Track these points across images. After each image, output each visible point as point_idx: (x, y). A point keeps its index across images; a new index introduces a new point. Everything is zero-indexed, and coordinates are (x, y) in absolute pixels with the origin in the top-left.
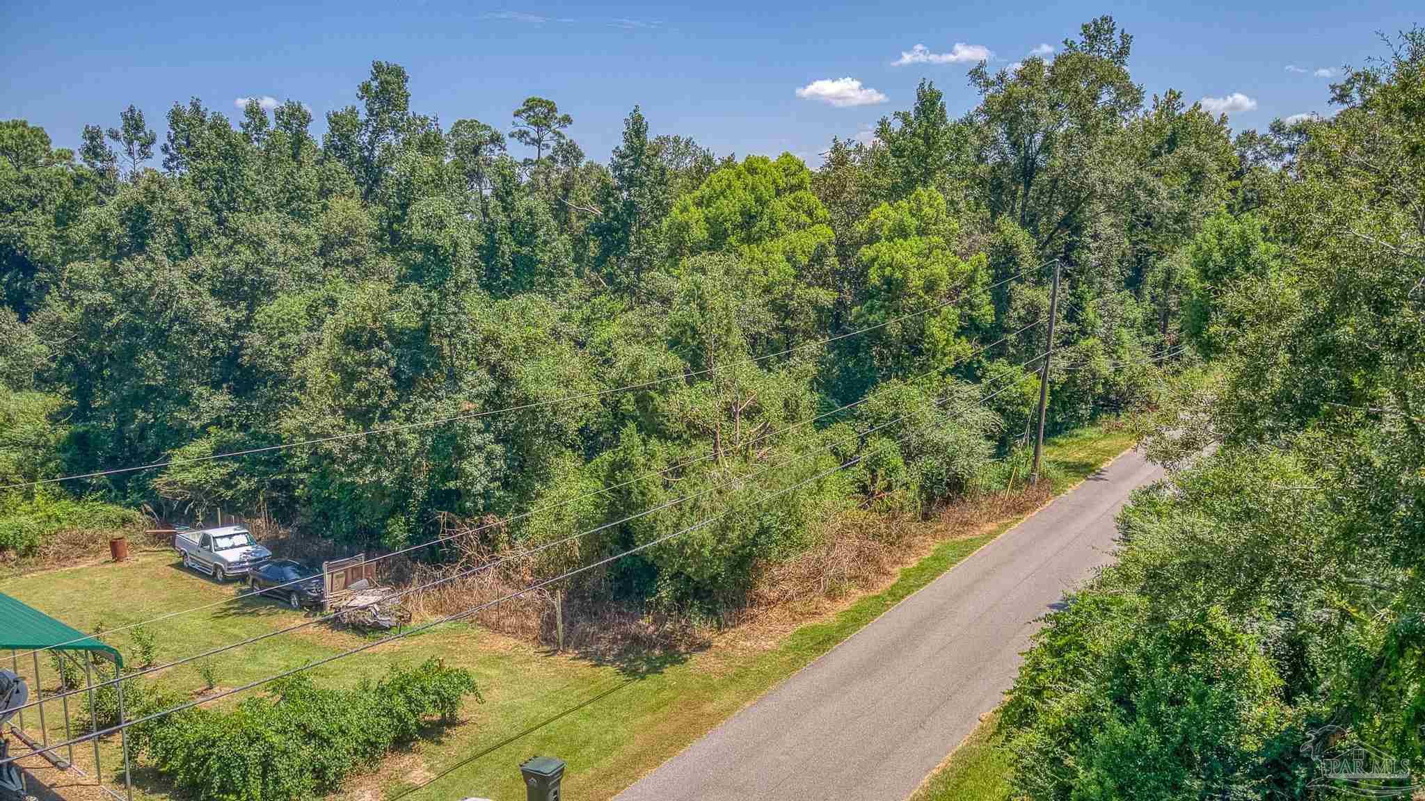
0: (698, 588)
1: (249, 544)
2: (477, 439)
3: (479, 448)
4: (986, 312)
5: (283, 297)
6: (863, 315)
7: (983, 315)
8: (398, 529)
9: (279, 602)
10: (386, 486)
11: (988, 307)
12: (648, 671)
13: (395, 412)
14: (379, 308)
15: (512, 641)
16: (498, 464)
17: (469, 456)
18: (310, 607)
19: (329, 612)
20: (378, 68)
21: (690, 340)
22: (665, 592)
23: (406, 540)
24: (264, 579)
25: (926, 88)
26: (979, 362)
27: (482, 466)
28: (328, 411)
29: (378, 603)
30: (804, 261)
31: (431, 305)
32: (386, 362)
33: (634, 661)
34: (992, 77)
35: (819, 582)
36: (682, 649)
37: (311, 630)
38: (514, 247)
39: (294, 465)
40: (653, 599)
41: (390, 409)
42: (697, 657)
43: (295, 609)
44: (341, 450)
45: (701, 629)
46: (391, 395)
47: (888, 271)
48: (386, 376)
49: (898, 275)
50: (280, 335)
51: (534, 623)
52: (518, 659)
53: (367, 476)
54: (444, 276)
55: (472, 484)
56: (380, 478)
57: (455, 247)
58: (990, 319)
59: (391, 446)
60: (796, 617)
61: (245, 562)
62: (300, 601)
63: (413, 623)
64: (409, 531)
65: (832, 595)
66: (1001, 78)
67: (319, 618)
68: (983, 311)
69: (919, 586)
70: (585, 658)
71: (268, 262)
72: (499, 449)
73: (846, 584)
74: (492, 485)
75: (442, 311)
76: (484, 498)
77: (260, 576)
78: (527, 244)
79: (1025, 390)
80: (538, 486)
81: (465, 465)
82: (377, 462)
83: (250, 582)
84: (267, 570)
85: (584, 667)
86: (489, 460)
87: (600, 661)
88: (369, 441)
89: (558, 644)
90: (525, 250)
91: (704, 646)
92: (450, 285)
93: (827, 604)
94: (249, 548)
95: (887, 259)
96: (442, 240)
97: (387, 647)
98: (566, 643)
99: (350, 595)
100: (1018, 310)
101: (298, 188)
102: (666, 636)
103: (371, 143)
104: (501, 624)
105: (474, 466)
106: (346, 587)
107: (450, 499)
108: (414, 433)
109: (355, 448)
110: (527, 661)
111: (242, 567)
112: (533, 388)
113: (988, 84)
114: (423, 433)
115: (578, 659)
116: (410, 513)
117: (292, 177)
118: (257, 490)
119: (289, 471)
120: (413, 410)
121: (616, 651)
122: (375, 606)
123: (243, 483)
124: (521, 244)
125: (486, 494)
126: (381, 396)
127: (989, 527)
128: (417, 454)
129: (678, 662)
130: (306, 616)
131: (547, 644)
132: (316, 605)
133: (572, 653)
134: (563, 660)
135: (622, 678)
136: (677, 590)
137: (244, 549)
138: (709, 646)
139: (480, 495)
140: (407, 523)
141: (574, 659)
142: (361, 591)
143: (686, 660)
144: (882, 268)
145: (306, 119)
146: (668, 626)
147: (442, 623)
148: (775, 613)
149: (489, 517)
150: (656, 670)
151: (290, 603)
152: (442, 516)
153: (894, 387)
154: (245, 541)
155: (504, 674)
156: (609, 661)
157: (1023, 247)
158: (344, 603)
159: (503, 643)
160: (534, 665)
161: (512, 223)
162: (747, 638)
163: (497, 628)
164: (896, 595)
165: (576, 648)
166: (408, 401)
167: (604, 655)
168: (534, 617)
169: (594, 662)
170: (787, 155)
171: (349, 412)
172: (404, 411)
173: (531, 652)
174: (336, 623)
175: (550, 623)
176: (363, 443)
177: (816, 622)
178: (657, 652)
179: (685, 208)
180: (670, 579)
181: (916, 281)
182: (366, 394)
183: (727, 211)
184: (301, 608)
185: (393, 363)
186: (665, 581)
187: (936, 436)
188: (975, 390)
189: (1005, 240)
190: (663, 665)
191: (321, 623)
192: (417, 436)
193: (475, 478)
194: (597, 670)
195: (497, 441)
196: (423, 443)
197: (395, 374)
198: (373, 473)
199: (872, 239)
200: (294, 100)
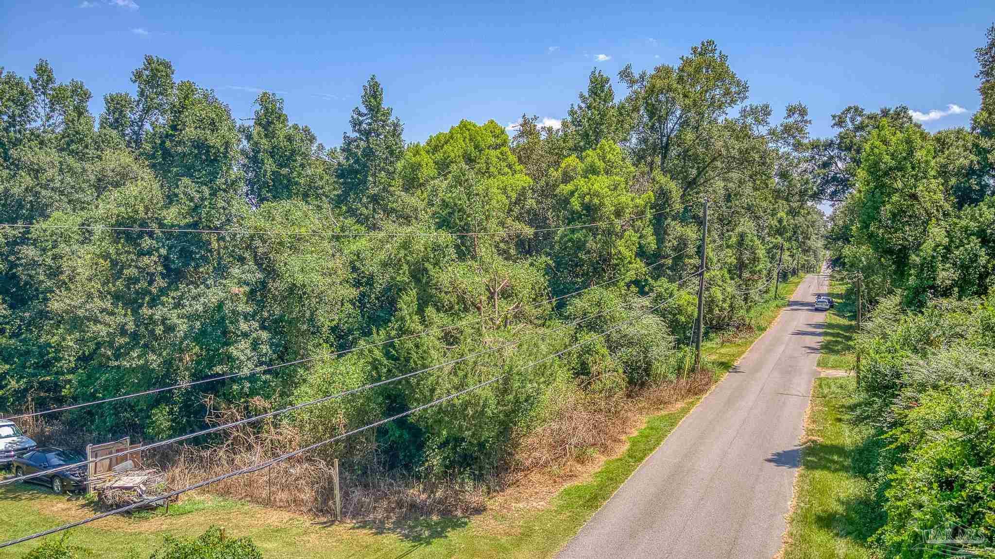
0: (466, 455)
1: (15, 435)
2: (244, 326)
3: (245, 335)
4: (651, 242)
5: (56, 214)
6: (566, 235)
7: (649, 244)
8: (161, 417)
9: (43, 488)
10: (154, 369)
11: (651, 238)
12: (431, 536)
13: (164, 299)
14: (151, 200)
15: (286, 515)
16: (265, 348)
17: (236, 342)
18: (72, 492)
19: (92, 494)
20: (149, 61)
21: (458, 221)
22: (436, 460)
23: (169, 429)
24: (28, 465)
25: (597, 74)
26: (646, 280)
27: (248, 352)
28: (97, 294)
29: (144, 484)
30: (514, 196)
31: (203, 199)
32: (157, 250)
33: (414, 527)
34: (637, 77)
35: (565, 449)
36: (459, 513)
37: (73, 512)
38: (274, 168)
39: (61, 367)
40: (422, 468)
41: (159, 296)
42: (475, 521)
43: (58, 494)
44: (109, 334)
45: (473, 494)
46: (161, 282)
47: (587, 199)
48: (155, 263)
49: (596, 201)
50: (54, 247)
51: (307, 495)
52: (294, 531)
53: (134, 359)
54: (214, 175)
55: (239, 368)
56: (147, 361)
57: (226, 148)
58: (654, 246)
59: (159, 330)
60: (556, 480)
61: (10, 451)
62: (63, 486)
63: (180, 503)
64: (173, 421)
65: (581, 460)
66: (642, 77)
67: (83, 502)
68: (648, 240)
69: (651, 450)
70: (364, 527)
71: (45, 187)
72: (265, 335)
73: (590, 451)
74: (258, 369)
75: (213, 206)
76: (250, 382)
77: (24, 464)
78: (286, 166)
79: (681, 303)
80: (301, 371)
81: (232, 350)
82: (146, 346)
83: (14, 471)
84: (30, 458)
85: (365, 536)
86: (255, 345)
87: (380, 530)
88: (137, 326)
89: (336, 516)
90: (285, 171)
91: (479, 510)
92: (220, 181)
93: (579, 467)
94: (15, 439)
95: (585, 190)
96: (214, 140)
97: (154, 524)
98: (344, 514)
99: (114, 476)
100: (670, 243)
101: (77, 133)
102: (440, 502)
103: (141, 120)
104: (272, 499)
105: (240, 350)
106: (110, 469)
107: (217, 386)
108: (182, 318)
109: (123, 332)
110: (305, 533)
111: (7, 457)
112: (300, 278)
113: (633, 82)
114: (190, 317)
115: (358, 528)
116: (175, 403)
117: (73, 124)
118: (26, 390)
119: (57, 373)
120: (181, 298)
121: (394, 519)
122: (141, 486)
123: (13, 383)
124: (281, 166)
125: (252, 378)
126: (151, 283)
127: (680, 405)
128: (186, 337)
129: (459, 526)
130: (68, 500)
131: (323, 515)
132: (80, 489)
133: (349, 523)
134: (344, 529)
135: (407, 545)
136: (445, 458)
137: (9, 440)
138: (485, 510)
139: (246, 378)
140: (171, 412)
141: (353, 528)
142: (126, 472)
143: (466, 524)
144: (582, 197)
145: (86, 96)
146: (439, 494)
147: (209, 501)
148: (535, 476)
149: (255, 399)
150: (438, 534)
151: (52, 488)
152: (209, 400)
153: (595, 292)
154: (11, 432)
155: (283, 547)
156: (389, 529)
157: (674, 194)
158: (108, 484)
159: (275, 518)
160: (312, 535)
161: (273, 148)
162: (517, 500)
163: (268, 503)
164: (636, 456)
165: (354, 517)
166: (177, 289)
167: (382, 522)
168: (307, 489)
169: (374, 531)
170: (492, 122)
171: (117, 297)
172: (173, 298)
173: (308, 524)
174: (101, 505)
175: (327, 493)
176: (131, 327)
177: (576, 483)
178: (435, 518)
179: (417, 152)
180: (439, 448)
181: (609, 208)
182: (135, 280)
183: (453, 155)
184: (64, 493)
185: (163, 251)
186: (434, 450)
187: (631, 331)
188: (646, 301)
189: (661, 187)
190: (444, 530)
191: (83, 506)
192: (186, 321)
193: (241, 362)
194: (379, 537)
195: (263, 328)
196: (192, 327)
197: (166, 261)
198: (139, 357)
199: (567, 178)
200: (78, 79)
